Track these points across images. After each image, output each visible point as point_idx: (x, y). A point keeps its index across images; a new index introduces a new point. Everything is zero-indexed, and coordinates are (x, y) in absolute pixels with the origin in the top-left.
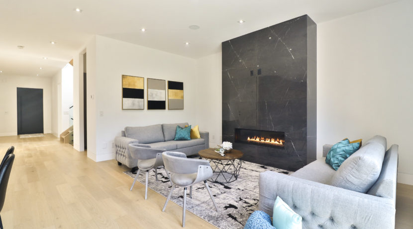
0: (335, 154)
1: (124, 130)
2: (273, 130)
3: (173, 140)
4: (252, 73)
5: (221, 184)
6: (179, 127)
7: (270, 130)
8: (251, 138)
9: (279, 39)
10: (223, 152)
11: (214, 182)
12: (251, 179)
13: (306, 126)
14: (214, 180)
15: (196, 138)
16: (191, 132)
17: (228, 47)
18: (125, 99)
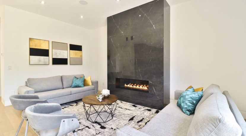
0: (184, 100)
1: (26, 81)
2: (141, 79)
3: (71, 87)
4: (127, 39)
5: (99, 124)
6: (75, 77)
7: (139, 79)
8: (127, 84)
9: (145, 15)
10: (101, 98)
11: (93, 123)
12: (123, 118)
13: (163, 76)
14: (94, 121)
15: (88, 85)
16: (85, 81)
17: (111, 20)
18: (31, 57)
